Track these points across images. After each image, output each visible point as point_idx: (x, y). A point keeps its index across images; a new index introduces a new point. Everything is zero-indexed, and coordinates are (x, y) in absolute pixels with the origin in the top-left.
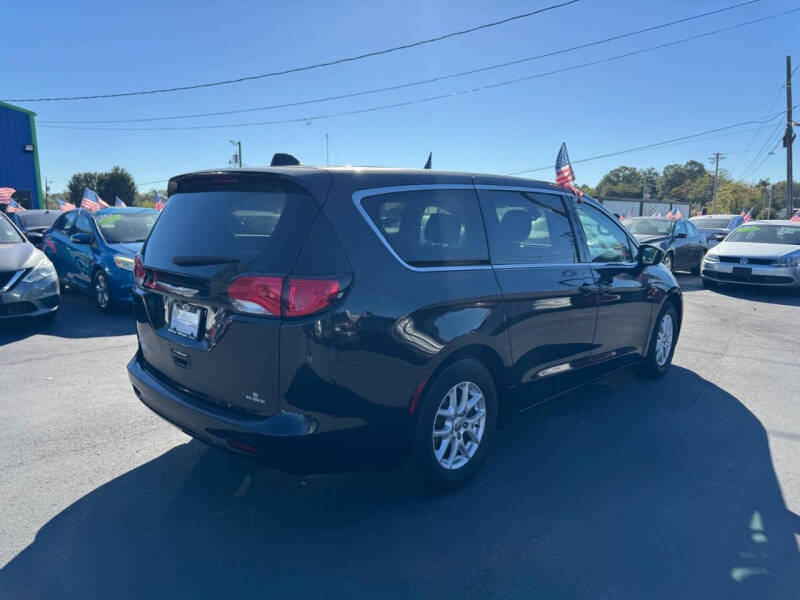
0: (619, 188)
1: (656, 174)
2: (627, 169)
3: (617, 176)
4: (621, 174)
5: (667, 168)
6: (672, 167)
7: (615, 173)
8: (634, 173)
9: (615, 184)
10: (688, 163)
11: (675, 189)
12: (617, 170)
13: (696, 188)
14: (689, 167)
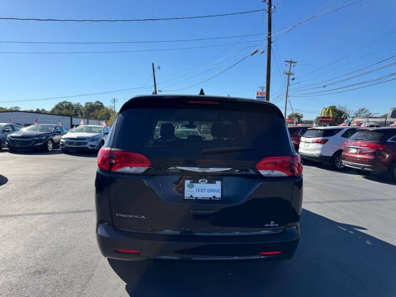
0: (64, 112)
1: (81, 106)
2: (67, 102)
3: (63, 106)
4: (64, 105)
5: (87, 103)
6: (89, 103)
7: (61, 104)
8: (70, 104)
9: (62, 110)
10: (96, 102)
11: (91, 114)
12: (62, 103)
13: (101, 113)
14: (96, 104)
